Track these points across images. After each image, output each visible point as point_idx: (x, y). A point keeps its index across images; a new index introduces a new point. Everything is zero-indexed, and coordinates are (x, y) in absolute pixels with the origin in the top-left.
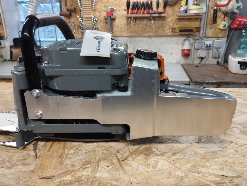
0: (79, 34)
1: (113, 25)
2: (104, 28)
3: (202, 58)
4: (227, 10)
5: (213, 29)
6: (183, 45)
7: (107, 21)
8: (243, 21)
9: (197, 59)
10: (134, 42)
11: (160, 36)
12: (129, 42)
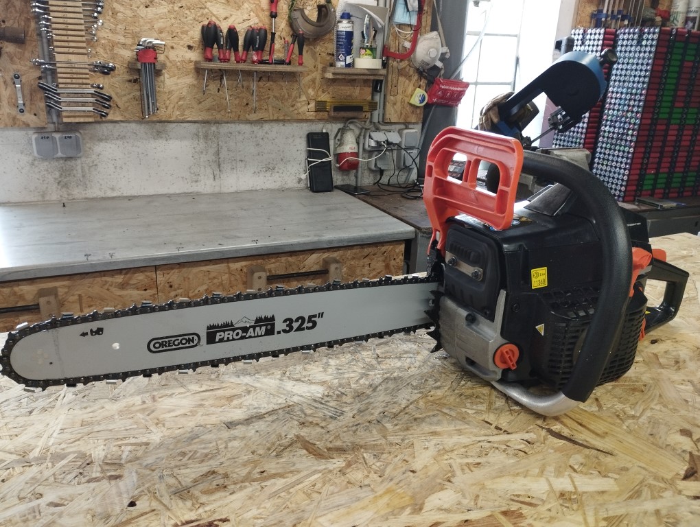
2: (125, 95)
3: (382, 172)
4: (427, 59)
5: (399, 104)
6: (339, 143)
7: (135, 77)
8: (449, 90)
9: (367, 174)
10: (217, 135)
11: (284, 121)
12: (202, 137)
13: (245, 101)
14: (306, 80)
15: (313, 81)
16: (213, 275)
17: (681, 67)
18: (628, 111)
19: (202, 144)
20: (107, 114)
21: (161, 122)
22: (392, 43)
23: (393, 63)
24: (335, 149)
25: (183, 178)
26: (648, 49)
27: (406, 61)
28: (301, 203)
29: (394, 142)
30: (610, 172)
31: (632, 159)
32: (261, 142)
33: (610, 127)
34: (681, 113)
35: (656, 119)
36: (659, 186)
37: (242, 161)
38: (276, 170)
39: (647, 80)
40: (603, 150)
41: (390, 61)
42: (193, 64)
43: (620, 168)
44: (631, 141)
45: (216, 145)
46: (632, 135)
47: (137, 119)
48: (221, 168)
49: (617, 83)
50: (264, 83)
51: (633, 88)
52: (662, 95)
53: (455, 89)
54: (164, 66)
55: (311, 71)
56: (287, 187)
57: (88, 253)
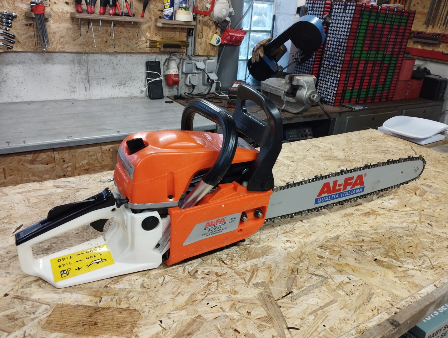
1: (47, 30)
3: (193, 87)
4: (221, 16)
5: (203, 44)
6: (166, 68)
7: (30, 22)
8: (235, 36)
9: (185, 88)
10: (86, 62)
11: (131, 53)
12: (76, 63)
13: (105, 40)
14: (144, 27)
15: (149, 27)
16: (91, 153)
17: (367, 26)
18: (337, 52)
19: (76, 68)
20: (12, 47)
21: (48, 52)
22: (199, 4)
23: (200, 18)
24: (164, 72)
25: (64, 89)
26: (349, 15)
27: (208, 17)
28: (144, 107)
29: (201, 68)
30: (327, 88)
31: (339, 81)
32: (116, 67)
33: (327, 61)
34: (367, 54)
35: (353, 57)
36: (353, 97)
37: (104, 79)
38: (127, 85)
39: (348, 34)
40: (323, 75)
41: (198, 16)
42: (69, 14)
43: (332, 86)
44: (339, 70)
45: (86, 68)
46: (339, 67)
47: (32, 50)
48: (90, 84)
49: (331, 35)
50: (117, 28)
51: (340, 38)
52: (356, 43)
53: (238, 35)
54: (50, 15)
55: (147, 21)
56: (134, 96)
57: (8, 141)
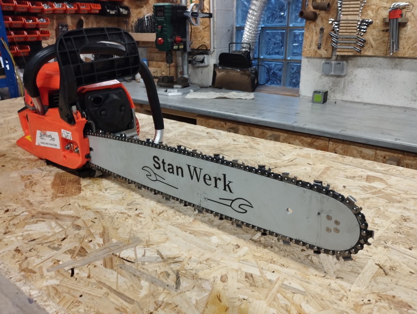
0: (326, 50)
1: (401, 35)
2: (378, 40)
7: (387, 28)
20: (360, 51)
25: (405, 97)
47: (382, 55)
54: (409, 20)
